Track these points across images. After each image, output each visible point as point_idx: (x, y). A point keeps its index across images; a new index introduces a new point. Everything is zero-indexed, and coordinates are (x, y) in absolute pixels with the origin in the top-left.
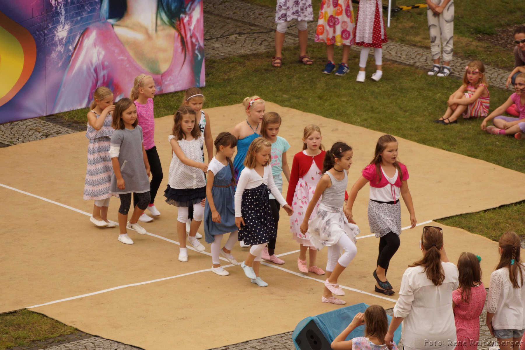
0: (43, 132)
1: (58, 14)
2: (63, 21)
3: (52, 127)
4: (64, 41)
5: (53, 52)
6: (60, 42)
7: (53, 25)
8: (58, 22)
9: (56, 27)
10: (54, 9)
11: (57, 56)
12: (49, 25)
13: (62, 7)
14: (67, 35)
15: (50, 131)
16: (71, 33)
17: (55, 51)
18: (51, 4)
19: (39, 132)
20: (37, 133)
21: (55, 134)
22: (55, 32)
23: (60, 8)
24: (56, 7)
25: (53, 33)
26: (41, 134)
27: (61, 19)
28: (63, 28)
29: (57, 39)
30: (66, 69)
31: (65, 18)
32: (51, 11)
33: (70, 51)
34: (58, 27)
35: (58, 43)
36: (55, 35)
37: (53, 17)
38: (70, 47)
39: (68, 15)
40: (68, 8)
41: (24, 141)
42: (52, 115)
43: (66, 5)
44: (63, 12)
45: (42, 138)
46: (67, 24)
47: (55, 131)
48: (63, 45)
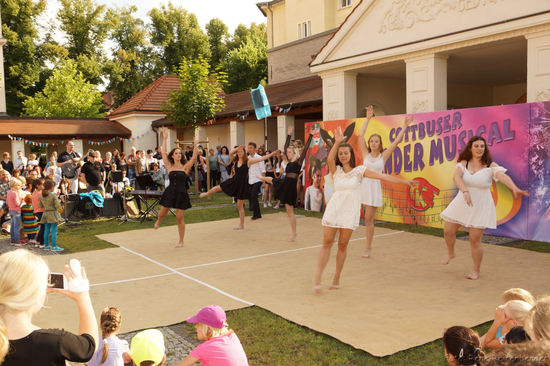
1: (539, 179)
2: (543, 184)
4: (542, 197)
5: (534, 202)
6: (539, 197)
7: (535, 185)
8: (539, 185)
9: (537, 187)
10: (536, 176)
11: (537, 205)
12: (532, 185)
13: (542, 176)
14: (545, 194)
16: (548, 193)
17: (535, 202)
18: (534, 172)
22: (536, 190)
23: (541, 176)
24: (538, 175)
25: (535, 190)
27: (541, 183)
28: (542, 189)
29: (537, 195)
30: (542, 215)
31: (544, 183)
32: (534, 177)
33: (546, 204)
34: (538, 188)
35: (538, 198)
36: (536, 192)
37: (535, 180)
38: (547, 202)
39: (546, 181)
40: (547, 177)
43: (545, 175)
44: (543, 179)
46: (545, 187)
48: (541, 200)
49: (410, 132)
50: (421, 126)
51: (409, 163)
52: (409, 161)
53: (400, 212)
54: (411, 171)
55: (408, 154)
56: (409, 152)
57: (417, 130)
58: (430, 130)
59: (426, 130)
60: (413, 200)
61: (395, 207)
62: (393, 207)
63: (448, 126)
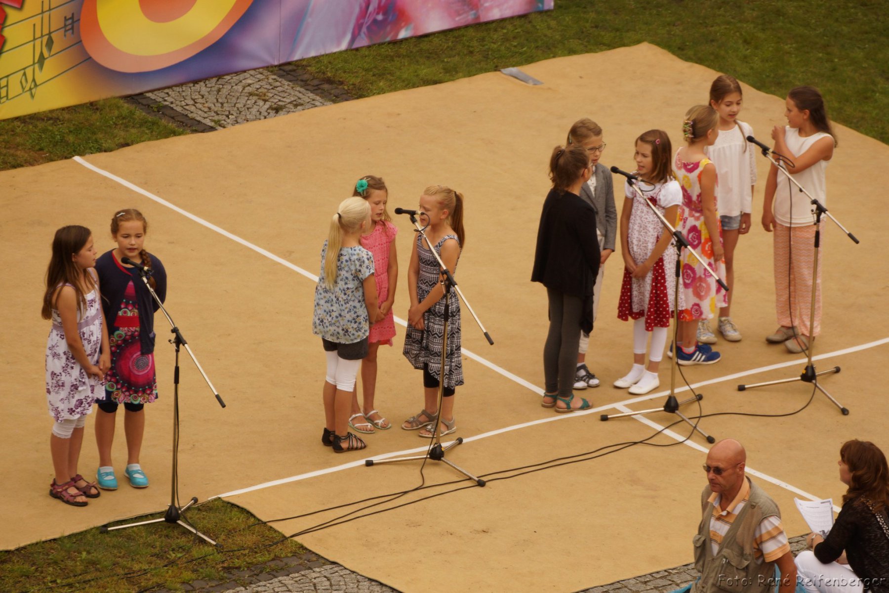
0: (272, 100)
3: (288, 90)
15: (284, 100)
19: (265, 101)
20: (261, 103)
21: (291, 106)
26: (268, 105)
41: (239, 120)
42: (289, 63)
45: (269, 113)
47: (293, 99)
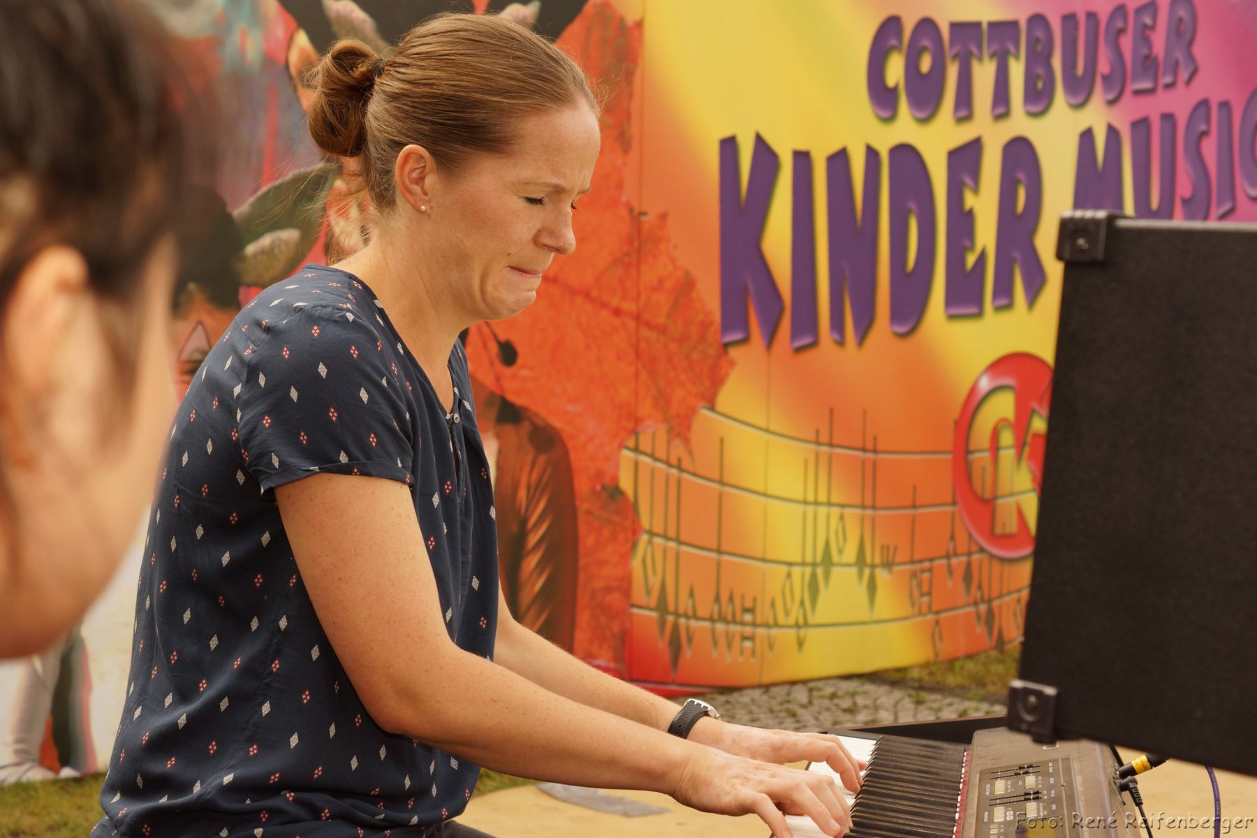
49: (980, 59)
50: (1040, 34)
51: (971, 260)
52: (972, 248)
53: (916, 593)
54: (979, 314)
55: (970, 200)
56: (976, 190)
57: (1017, 57)
58: (1074, 66)
59: (1057, 63)
60: (988, 495)
61: (888, 565)
62: (873, 566)
63: (1148, 64)
